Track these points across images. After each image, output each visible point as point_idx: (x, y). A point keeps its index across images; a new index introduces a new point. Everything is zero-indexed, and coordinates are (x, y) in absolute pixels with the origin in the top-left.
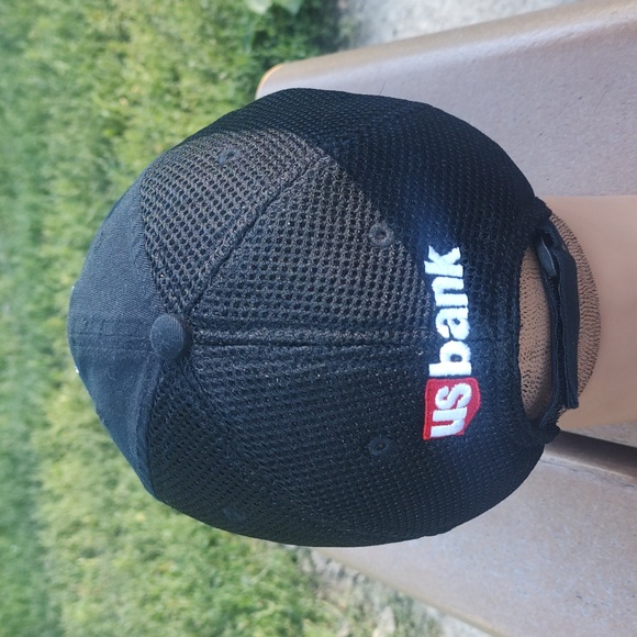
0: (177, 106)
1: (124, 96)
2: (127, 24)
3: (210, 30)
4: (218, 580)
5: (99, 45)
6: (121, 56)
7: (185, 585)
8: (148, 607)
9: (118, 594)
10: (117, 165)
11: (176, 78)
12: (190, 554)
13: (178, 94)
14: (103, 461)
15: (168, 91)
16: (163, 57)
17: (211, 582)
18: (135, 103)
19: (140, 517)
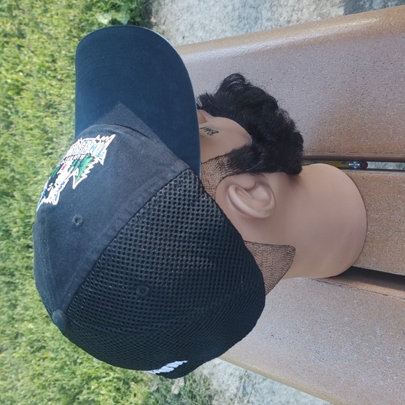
0: (54, 77)
1: (21, 71)
2: (23, 27)
3: (75, 33)
4: (79, 361)
5: (5, 39)
6: (20, 47)
7: (59, 365)
8: (36, 380)
9: (16, 374)
10: (17, 112)
11: (54, 61)
12: (62, 347)
13: (55, 70)
14: (7, 293)
15: (49, 68)
16: (45, 48)
17: (75, 362)
18: (28, 75)
19: (31, 326)
